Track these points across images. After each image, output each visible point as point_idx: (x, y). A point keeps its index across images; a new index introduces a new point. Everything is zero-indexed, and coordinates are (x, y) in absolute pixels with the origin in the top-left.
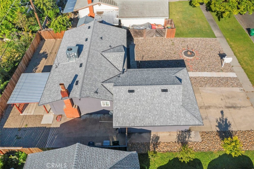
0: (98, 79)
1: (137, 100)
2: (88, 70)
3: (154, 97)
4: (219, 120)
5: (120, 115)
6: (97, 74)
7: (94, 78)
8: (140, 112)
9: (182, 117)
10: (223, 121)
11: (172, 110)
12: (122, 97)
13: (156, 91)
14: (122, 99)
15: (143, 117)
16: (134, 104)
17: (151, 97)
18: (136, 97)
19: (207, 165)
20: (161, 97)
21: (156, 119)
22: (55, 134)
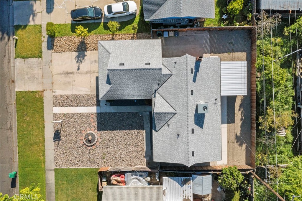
0: (176, 78)
1: (144, 57)
2: (184, 86)
3: (131, 59)
4: (83, 61)
5: (156, 47)
6: (177, 83)
7: (179, 78)
8: (142, 49)
9: (112, 46)
10: (80, 61)
11: (118, 50)
12: (155, 60)
13: (129, 64)
14: (155, 58)
15: (139, 46)
16: (146, 55)
17: (133, 60)
18: (145, 60)
19: (100, 26)
20: (125, 60)
21: (130, 44)
22: (206, 47)
